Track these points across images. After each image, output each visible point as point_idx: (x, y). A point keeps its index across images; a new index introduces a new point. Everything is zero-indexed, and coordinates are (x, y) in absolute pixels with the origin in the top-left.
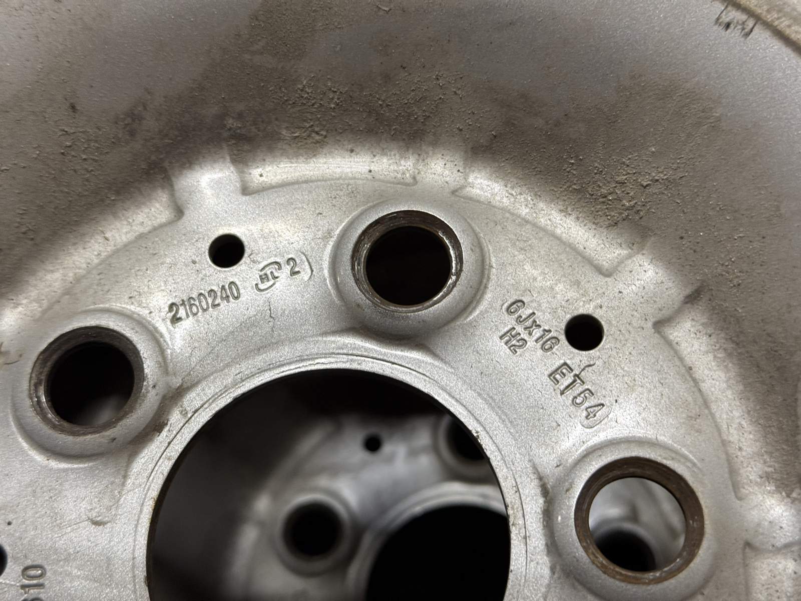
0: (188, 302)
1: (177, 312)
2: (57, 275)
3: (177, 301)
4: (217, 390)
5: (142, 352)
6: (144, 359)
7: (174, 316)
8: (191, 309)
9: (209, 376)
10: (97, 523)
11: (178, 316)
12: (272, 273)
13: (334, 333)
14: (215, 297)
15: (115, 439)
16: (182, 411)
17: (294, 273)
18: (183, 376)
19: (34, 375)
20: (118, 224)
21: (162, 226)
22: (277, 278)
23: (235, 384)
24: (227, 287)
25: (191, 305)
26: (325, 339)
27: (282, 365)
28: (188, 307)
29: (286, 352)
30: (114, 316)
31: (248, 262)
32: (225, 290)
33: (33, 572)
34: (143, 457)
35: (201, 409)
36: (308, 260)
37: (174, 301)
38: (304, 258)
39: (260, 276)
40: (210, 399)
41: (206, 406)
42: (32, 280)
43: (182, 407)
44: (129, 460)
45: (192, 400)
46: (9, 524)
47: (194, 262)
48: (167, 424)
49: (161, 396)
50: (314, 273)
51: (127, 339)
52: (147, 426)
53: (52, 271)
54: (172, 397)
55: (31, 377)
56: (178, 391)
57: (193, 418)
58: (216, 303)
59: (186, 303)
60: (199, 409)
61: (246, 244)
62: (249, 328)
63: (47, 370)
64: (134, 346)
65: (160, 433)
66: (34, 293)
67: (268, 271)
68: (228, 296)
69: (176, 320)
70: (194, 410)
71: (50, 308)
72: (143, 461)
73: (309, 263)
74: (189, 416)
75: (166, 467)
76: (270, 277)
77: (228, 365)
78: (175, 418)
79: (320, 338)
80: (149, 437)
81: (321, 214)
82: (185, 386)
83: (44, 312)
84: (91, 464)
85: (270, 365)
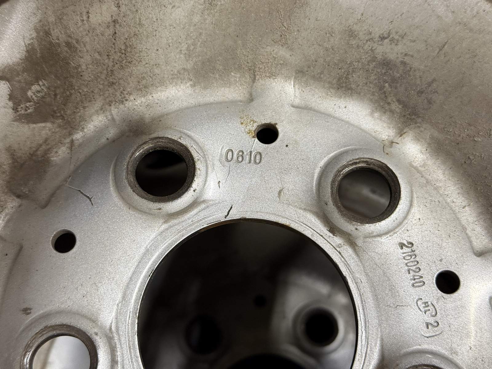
0: (413, 254)
1: (407, 247)
2: (441, 177)
3: (414, 248)
4: (352, 267)
5: (380, 223)
6: (375, 224)
7: (404, 245)
8: (409, 256)
9: (361, 262)
10: (280, 192)
11: (403, 247)
12: (429, 310)
13: (382, 346)
14: (415, 271)
15: (327, 205)
16: (340, 245)
17: (427, 325)
18: (363, 247)
19: (373, 161)
20: (474, 215)
21: (471, 242)
22: (425, 313)
23: (354, 279)
24: (421, 279)
25: (411, 256)
26: (379, 339)
27: (363, 310)
28: (410, 254)
29: (372, 313)
30: (407, 208)
31: (439, 294)
32: (420, 278)
33: (258, 157)
34: (315, 220)
35: (340, 256)
36: (436, 335)
37: (414, 245)
38: (437, 333)
39: (427, 302)
40: (346, 262)
41: (343, 259)
42: (438, 162)
43: (344, 245)
44: (315, 212)
45: (348, 251)
46: (287, 146)
47: (441, 260)
48: (334, 235)
49: (351, 233)
50: (426, 338)
51: (390, 215)
52: (332, 223)
53: (444, 174)
54: (350, 239)
55: (372, 159)
56: (354, 243)
57: (336, 251)
58: (411, 271)
59: (413, 253)
60: (341, 255)
61: (452, 295)
62: (391, 290)
63: (376, 168)
64: (384, 219)
65: (329, 231)
66: (430, 162)
67: (431, 307)
68: (415, 279)
69: (402, 245)
70: (341, 251)
71: (419, 171)
72: (313, 220)
73: (433, 336)
74: (338, 249)
75: (308, 233)
76: (426, 309)
77: (367, 275)
78: (337, 240)
79: (379, 336)
80: (327, 224)
81: (471, 349)
82: (356, 248)
83: (416, 168)
84: (314, 191)
85: (365, 301)
